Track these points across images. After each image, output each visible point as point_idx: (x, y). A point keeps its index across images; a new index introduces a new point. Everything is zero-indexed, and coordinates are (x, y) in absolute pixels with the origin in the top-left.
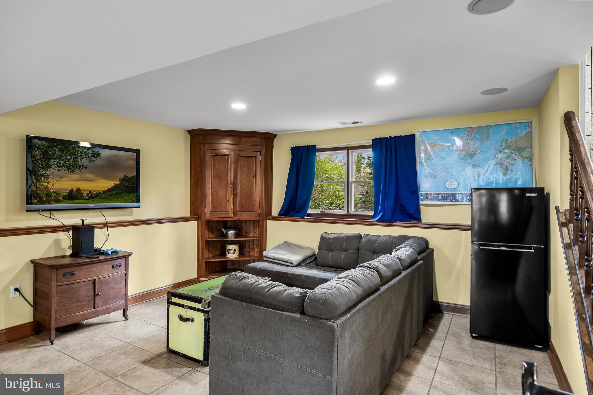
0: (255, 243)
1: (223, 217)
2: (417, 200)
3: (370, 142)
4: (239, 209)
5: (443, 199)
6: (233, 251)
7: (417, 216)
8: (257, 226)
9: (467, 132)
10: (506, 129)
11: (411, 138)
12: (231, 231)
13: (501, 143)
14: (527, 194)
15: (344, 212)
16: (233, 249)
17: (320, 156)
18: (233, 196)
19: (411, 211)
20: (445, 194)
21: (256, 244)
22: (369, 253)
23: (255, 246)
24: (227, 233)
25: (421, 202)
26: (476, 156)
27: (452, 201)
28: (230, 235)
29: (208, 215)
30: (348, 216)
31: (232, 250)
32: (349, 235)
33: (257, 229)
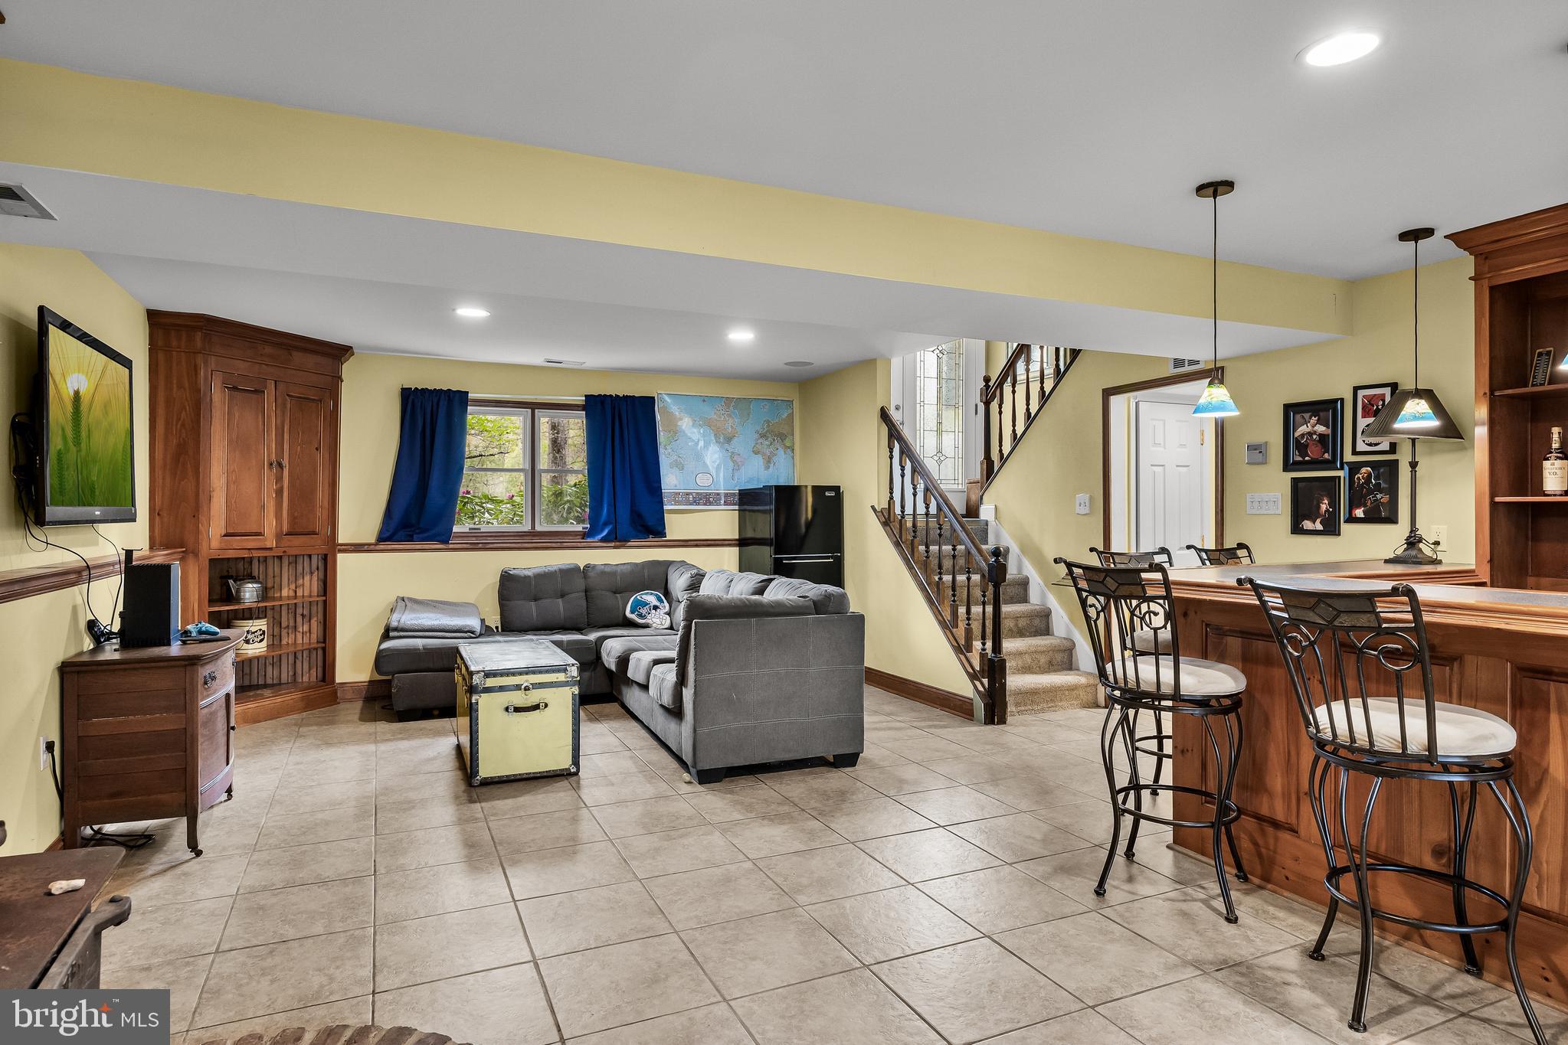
0: (299, 611)
1: (249, 549)
2: (661, 503)
3: (580, 399)
4: (285, 529)
5: (695, 502)
6: (261, 635)
7: (660, 529)
8: (307, 569)
9: (723, 404)
10: (767, 407)
11: (648, 403)
12: (250, 585)
13: (763, 425)
14: (827, 494)
15: (527, 528)
16: (260, 630)
17: (474, 417)
18: (274, 496)
19: (651, 522)
20: (697, 493)
21: (302, 615)
22: (609, 594)
23: (299, 619)
24: (238, 591)
25: (665, 507)
26: (736, 439)
27: (705, 504)
28: (247, 595)
29: (215, 544)
30: (533, 534)
31: (259, 633)
32: (563, 567)
33: (307, 578)
